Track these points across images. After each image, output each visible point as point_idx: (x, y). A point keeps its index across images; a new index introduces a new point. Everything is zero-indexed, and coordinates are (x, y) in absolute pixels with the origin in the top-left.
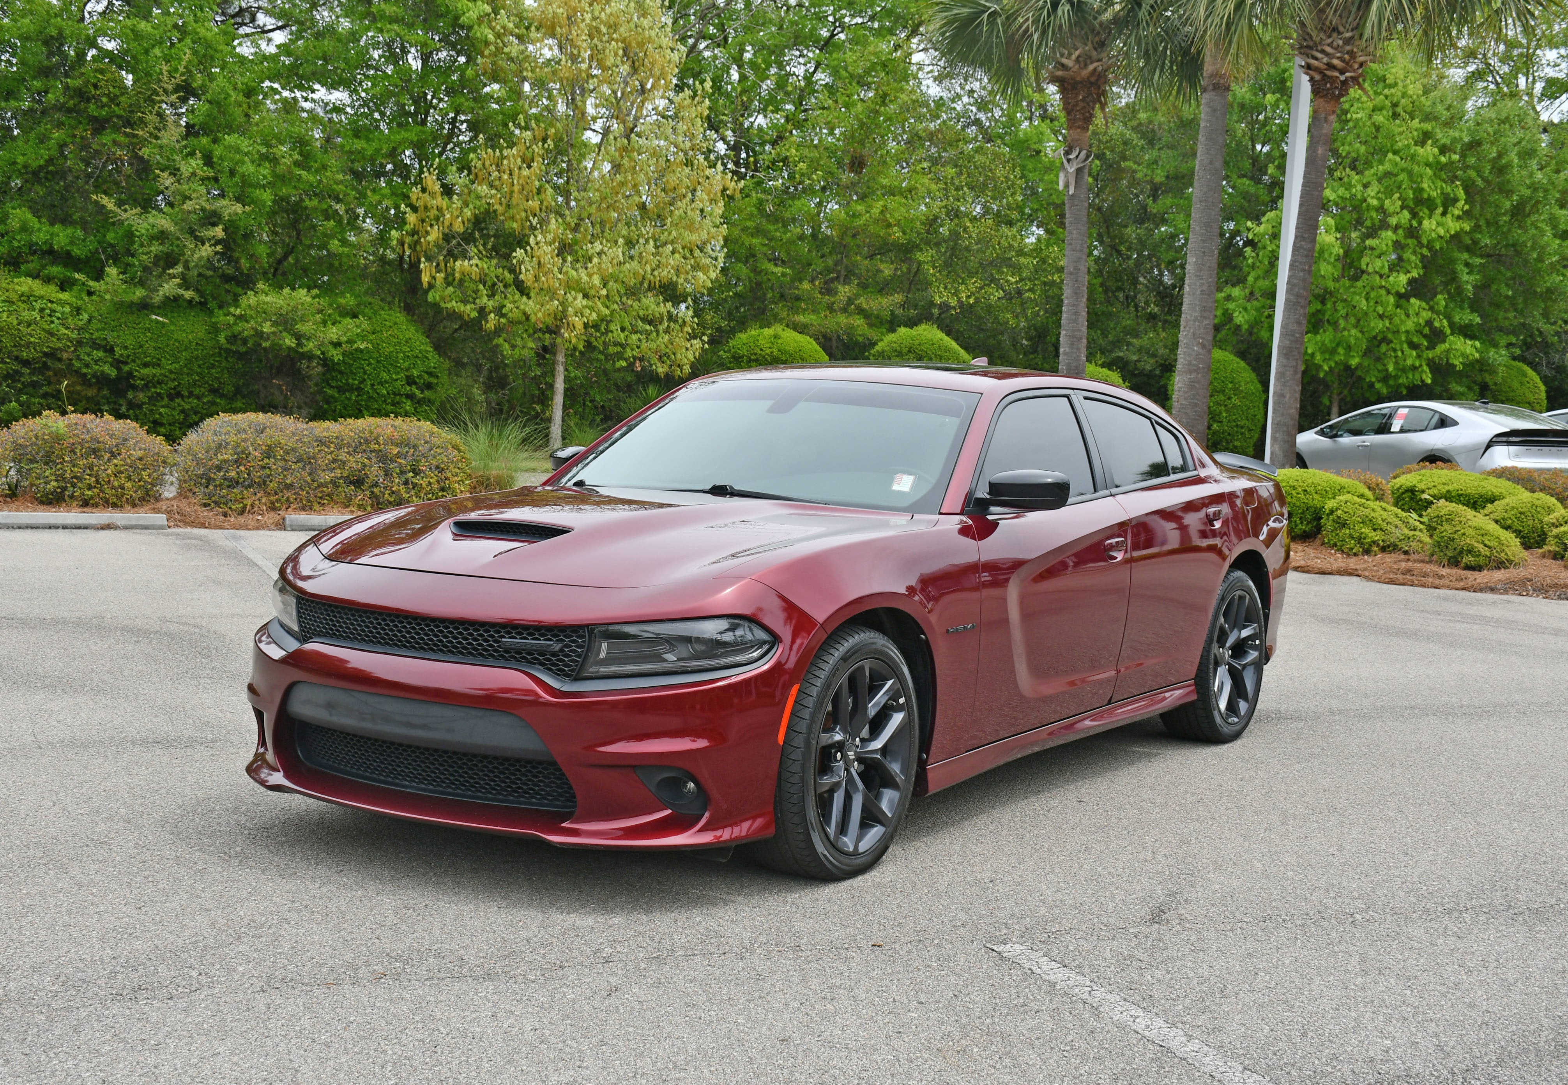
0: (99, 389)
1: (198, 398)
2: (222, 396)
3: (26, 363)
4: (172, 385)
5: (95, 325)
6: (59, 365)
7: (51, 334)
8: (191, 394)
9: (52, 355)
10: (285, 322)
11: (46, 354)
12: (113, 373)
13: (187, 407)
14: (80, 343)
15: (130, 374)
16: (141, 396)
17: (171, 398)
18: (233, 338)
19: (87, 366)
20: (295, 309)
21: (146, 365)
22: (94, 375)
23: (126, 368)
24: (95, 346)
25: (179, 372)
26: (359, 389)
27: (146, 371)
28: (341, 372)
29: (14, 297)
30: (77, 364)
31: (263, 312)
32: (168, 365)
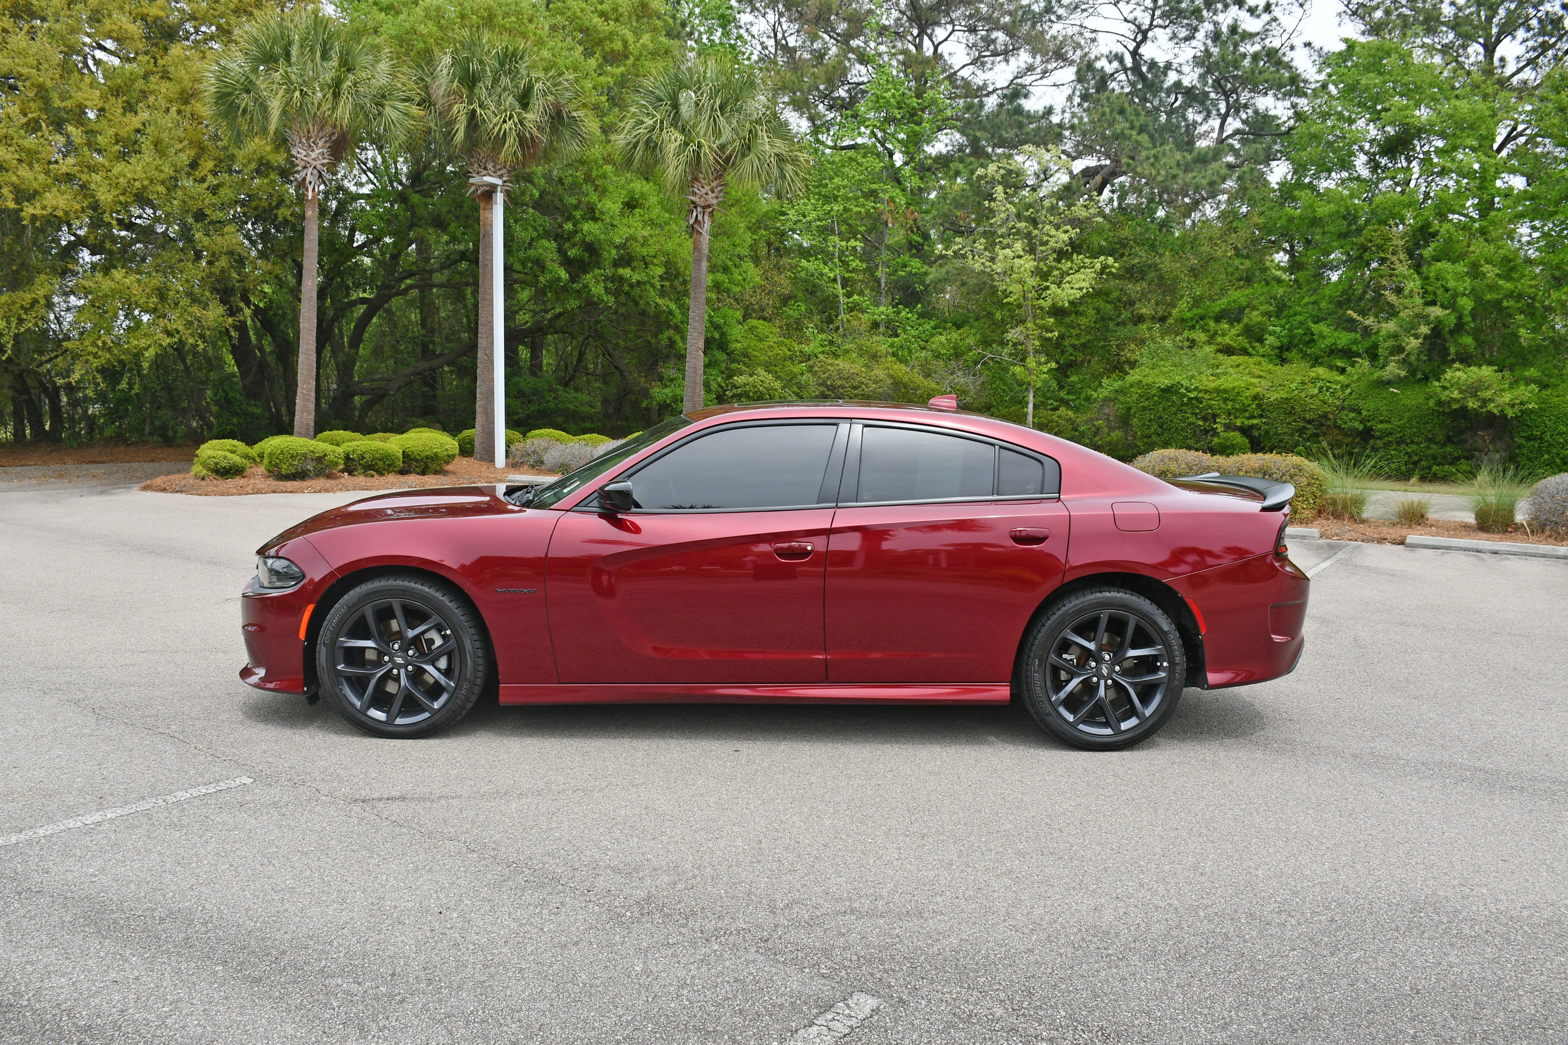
0: (1354, 438)
1: (1418, 444)
2: (1436, 443)
3: (1309, 422)
4: (1399, 435)
5: (1354, 396)
6: (1329, 423)
7: (1325, 403)
8: (1412, 442)
9: (1325, 416)
10: (1473, 390)
11: (1320, 416)
12: (1361, 427)
13: (1409, 450)
14: (1343, 408)
15: (1371, 427)
16: (1380, 444)
17: (1399, 443)
18: (1440, 403)
19: (1345, 423)
20: (1480, 380)
21: (1382, 422)
22: (1349, 429)
23: (1369, 424)
24: (1352, 410)
25: (1403, 427)
26: (1541, 438)
27: (1380, 426)
28: (1528, 426)
29: (1306, 380)
30: (1339, 422)
31: (1456, 385)
32: (1396, 422)
